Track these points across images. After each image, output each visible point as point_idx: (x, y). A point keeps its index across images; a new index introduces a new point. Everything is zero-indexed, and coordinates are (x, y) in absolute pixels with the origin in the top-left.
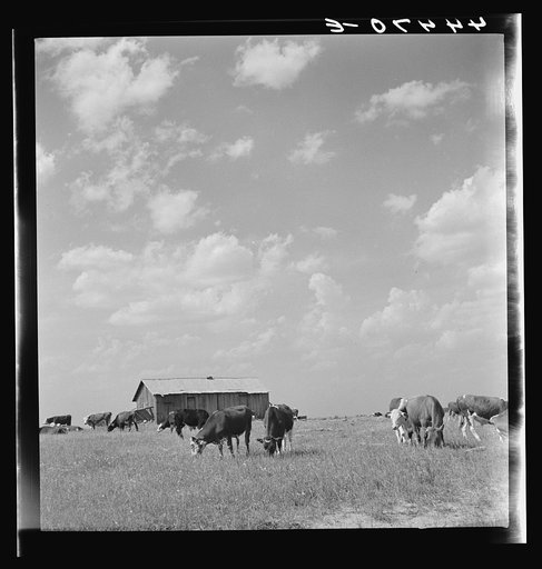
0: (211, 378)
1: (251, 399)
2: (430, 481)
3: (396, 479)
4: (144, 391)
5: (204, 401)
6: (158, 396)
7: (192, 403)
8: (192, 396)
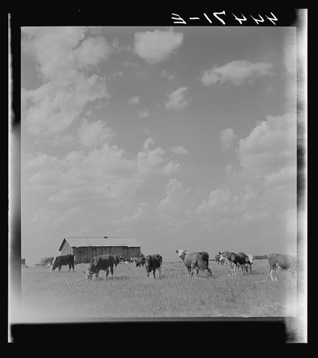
0: (106, 237)
1: (130, 250)
2: (233, 301)
3: (213, 299)
4: (66, 244)
5: (102, 251)
6: (74, 248)
7: (94, 252)
8: (94, 248)
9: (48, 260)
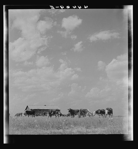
0: (45, 105)
4: (28, 108)
5: (43, 111)
6: (31, 109)
7: (40, 112)
8: (40, 110)
9: (20, 114)
